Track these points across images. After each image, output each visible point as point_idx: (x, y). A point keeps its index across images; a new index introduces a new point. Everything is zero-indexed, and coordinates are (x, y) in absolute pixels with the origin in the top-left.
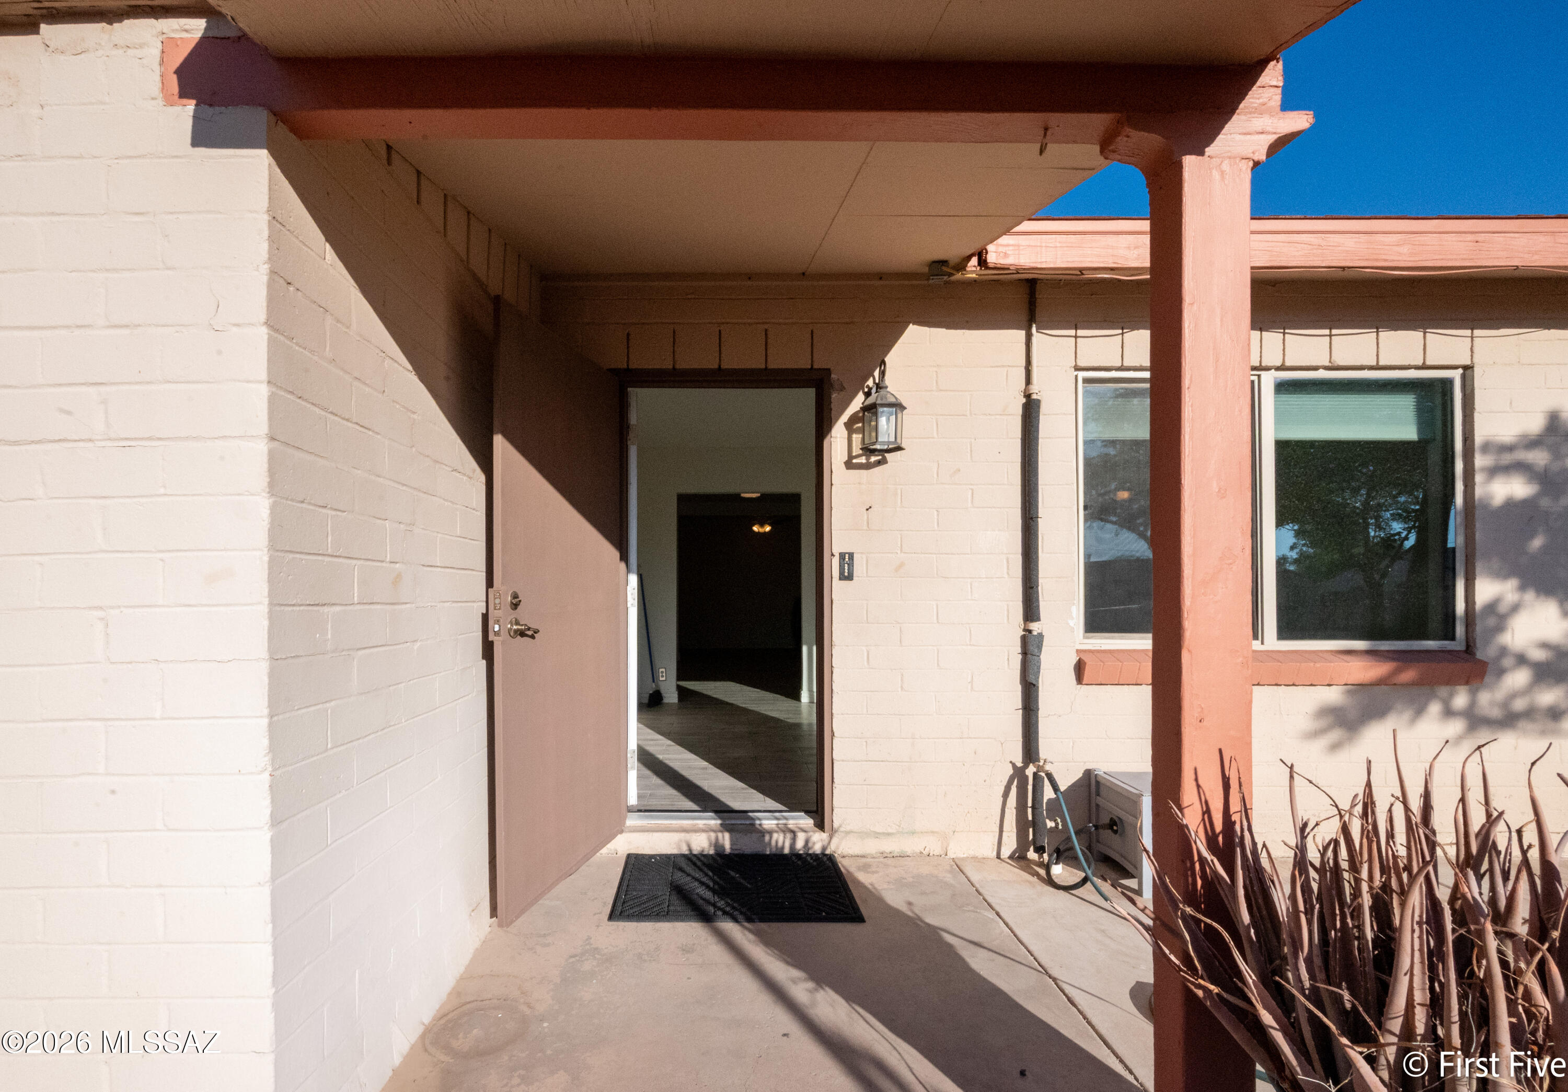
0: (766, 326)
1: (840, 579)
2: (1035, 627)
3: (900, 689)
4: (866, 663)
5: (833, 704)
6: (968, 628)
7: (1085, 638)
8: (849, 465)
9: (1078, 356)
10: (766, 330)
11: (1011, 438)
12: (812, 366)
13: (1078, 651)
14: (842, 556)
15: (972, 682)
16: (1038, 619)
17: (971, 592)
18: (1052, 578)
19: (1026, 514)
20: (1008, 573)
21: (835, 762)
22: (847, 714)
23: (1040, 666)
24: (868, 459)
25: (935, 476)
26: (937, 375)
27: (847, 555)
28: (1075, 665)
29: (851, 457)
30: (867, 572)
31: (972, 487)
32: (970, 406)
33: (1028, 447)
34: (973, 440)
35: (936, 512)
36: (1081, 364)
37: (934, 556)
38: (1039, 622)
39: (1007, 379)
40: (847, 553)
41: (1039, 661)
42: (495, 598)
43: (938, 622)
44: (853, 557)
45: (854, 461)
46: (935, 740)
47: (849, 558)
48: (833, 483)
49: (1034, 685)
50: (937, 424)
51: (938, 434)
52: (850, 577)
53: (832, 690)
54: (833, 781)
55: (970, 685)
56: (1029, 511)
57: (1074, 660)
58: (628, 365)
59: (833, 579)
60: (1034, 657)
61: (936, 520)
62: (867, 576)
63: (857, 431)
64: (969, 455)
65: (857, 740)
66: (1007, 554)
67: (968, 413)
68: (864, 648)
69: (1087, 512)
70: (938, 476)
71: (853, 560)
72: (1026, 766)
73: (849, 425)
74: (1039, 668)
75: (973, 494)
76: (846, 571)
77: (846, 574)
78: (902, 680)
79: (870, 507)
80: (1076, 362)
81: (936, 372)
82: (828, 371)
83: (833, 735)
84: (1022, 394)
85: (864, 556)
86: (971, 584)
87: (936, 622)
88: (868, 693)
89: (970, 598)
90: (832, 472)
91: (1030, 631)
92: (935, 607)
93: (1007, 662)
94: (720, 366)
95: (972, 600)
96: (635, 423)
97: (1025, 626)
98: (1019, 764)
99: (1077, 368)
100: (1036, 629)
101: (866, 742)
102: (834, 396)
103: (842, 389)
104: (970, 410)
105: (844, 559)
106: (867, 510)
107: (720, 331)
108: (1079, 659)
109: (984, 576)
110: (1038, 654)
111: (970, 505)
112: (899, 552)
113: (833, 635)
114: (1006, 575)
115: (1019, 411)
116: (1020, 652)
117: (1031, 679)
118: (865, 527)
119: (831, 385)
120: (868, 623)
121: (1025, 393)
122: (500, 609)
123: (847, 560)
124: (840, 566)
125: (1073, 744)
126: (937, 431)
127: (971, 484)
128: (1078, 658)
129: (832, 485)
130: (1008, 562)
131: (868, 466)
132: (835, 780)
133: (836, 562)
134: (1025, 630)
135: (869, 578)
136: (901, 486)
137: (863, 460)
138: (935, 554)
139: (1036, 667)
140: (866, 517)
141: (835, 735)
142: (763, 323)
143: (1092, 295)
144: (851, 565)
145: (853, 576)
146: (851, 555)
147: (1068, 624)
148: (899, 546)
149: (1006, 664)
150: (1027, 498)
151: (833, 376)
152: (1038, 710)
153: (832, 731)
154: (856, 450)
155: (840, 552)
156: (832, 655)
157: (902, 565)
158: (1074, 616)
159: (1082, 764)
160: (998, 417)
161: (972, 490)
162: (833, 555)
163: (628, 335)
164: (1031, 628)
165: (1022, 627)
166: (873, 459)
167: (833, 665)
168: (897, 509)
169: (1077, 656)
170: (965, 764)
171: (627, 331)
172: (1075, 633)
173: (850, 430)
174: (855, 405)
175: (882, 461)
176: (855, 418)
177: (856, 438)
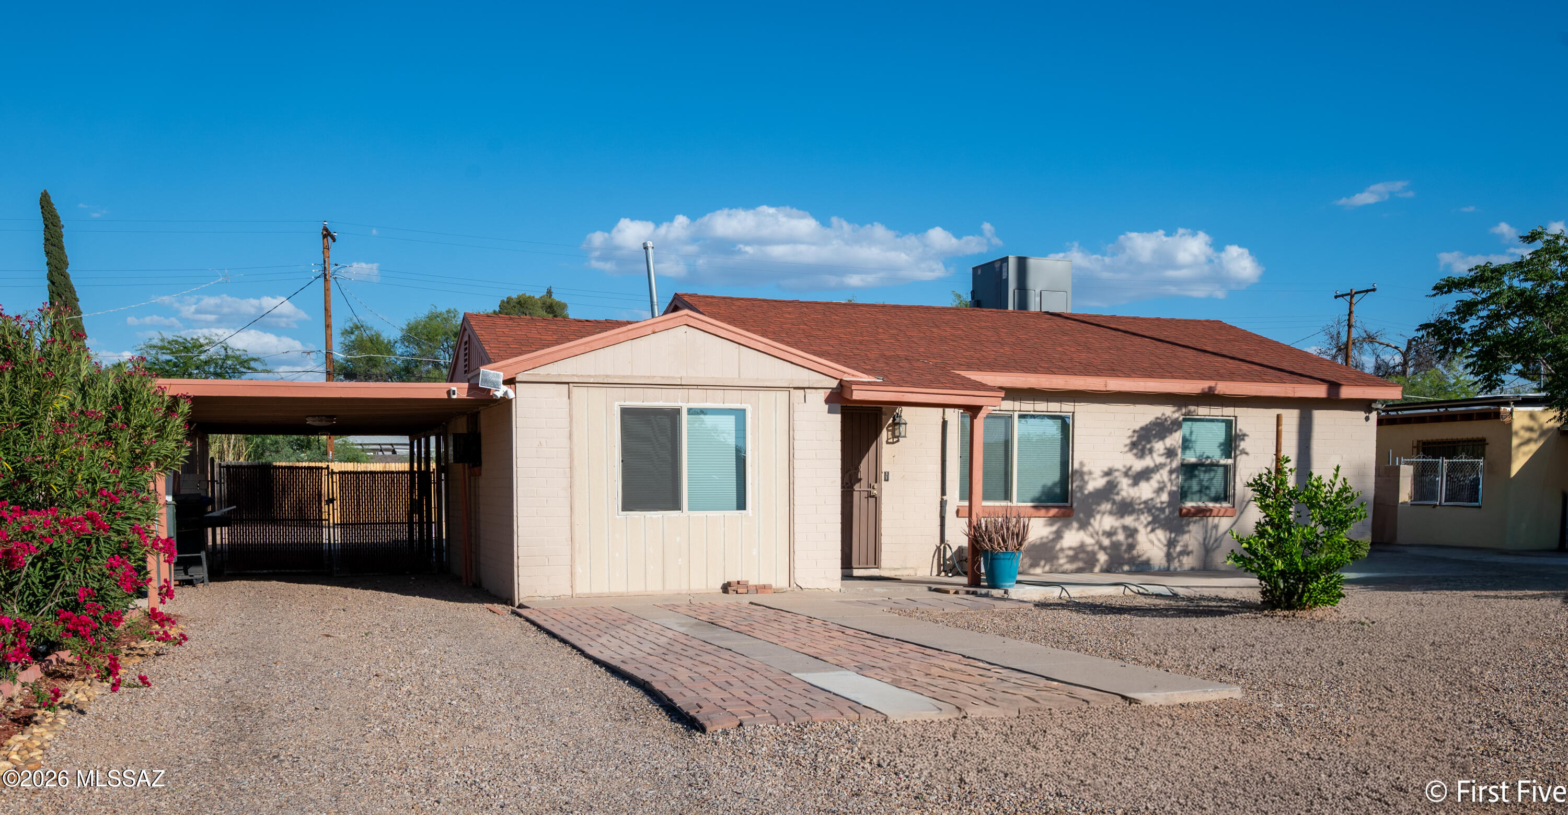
1: (884, 481)
2: (945, 498)
3: (903, 519)
4: (892, 510)
6: (924, 498)
7: (959, 502)
8: (887, 443)
13: (957, 506)
15: (925, 516)
16: (946, 495)
17: (925, 485)
18: (950, 481)
20: (937, 480)
21: (882, 544)
24: (893, 441)
25: (916, 446)
26: (915, 410)
28: (957, 511)
29: (888, 439)
30: (893, 478)
31: (927, 449)
33: (943, 436)
34: (926, 434)
35: (915, 458)
37: (914, 473)
40: (887, 472)
41: (946, 509)
45: (889, 441)
46: (914, 537)
48: (882, 448)
49: (944, 518)
50: (915, 428)
52: (888, 480)
54: (881, 551)
55: (924, 518)
56: (944, 458)
57: (956, 509)
60: (944, 508)
61: (914, 460)
62: (893, 480)
63: (890, 431)
64: (925, 438)
66: (936, 473)
67: (925, 424)
68: (892, 505)
69: (961, 458)
71: (889, 475)
72: (941, 545)
73: (887, 428)
75: (926, 452)
77: (886, 479)
78: (903, 515)
84: (942, 418)
86: (925, 483)
87: (914, 496)
88: (892, 520)
90: (882, 443)
91: (943, 499)
92: (914, 492)
95: (925, 488)
97: (941, 497)
98: (938, 545)
101: (892, 537)
103: (886, 414)
106: (893, 457)
108: (958, 509)
109: (929, 480)
111: (925, 455)
112: (903, 472)
114: (935, 480)
115: (941, 424)
116: (940, 506)
117: (943, 515)
119: (882, 413)
120: (893, 496)
125: (955, 537)
126: (916, 433)
130: (937, 476)
131: (893, 443)
133: (883, 475)
134: (941, 499)
136: (904, 450)
137: (891, 441)
139: (945, 512)
140: (892, 461)
147: (954, 497)
148: (903, 470)
149: (936, 510)
150: (943, 454)
152: (945, 526)
154: (890, 436)
155: (885, 472)
157: (904, 476)
158: (957, 494)
159: (958, 544)
162: (882, 472)
166: (896, 441)
168: (902, 458)
170: (922, 545)
172: (957, 500)
173: (888, 430)
174: (890, 421)
175: (898, 441)
176: (889, 426)
177: (890, 433)
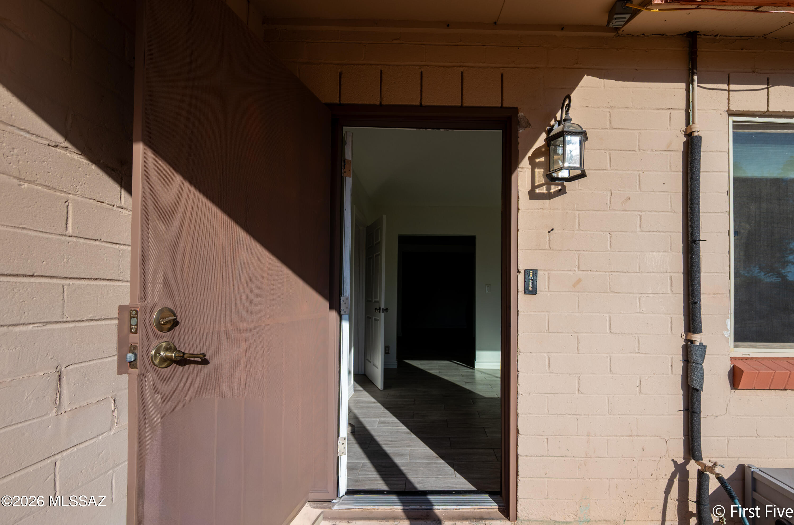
0: (462, 69)
1: (525, 293)
2: (697, 338)
3: (577, 392)
4: (547, 368)
5: (519, 404)
6: (637, 338)
7: (735, 347)
8: (533, 195)
9: (731, 102)
10: (462, 73)
11: (674, 171)
12: (502, 104)
13: (732, 359)
14: (527, 272)
15: (640, 386)
16: (701, 332)
17: (640, 305)
18: (709, 294)
19: (688, 237)
20: (672, 290)
21: (519, 457)
22: (531, 414)
23: (703, 373)
24: (549, 189)
25: (609, 203)
26: (610, 115)
27: (531, 272)
28: (729, 373)
29: (534, 187)
30: (549, 287)
31: (640, 213)
32: (639, 142)
33: (691, 178)
34: (641, 173)
35: (609, 235)
36: (734, 108)
37: (607, 273)
38: (701, 334)
39: (670, 120)
40: (531, 270)
41: (702, 369)
42: (131, 318)
43: (611, 332)
44: (536, 273)
45: (537, 191)
46: (608, 438)
47: (533, 275)
48: (519, 207)
49: (698, 391)
50: (610, 158)
51: (610, 166)
52: (534, 292)
53: (517, 392)
54: (517, 474)
55: (638, 388)
56: (692, 235)
57: (728, 366)
58: (340, 101)
59: (519, 293)
60: (697, 365)
61: (609, 242)
62: (549, 291)
63: (539, 165)
64: (638, 185)
65: (539, 437)
66: (670, 272)
67: (637, 149)
68: (546, 355)
69: (736, 237)
70: (611, 203)
71: (536, 276)
72: (687, 462)
73: (531, 160)
74: (702, 375)
75: (641, 219)
76: (531, 286)
77: (530, 289)
78: (579, 384)
79: (553, 229)
80: (728, 107)
81: (610, 112)
82: (515, 110)
83: (518, 432)
84: (683, 133)
85: (546, 273)
86: (639, 299)
87: (608, 332)
88: (548, 395)
89: (638, 311)
90: (518, 198)
91: (692, 342)
92: (608, 319)
93: (670, 368)
94: (421, 104)
95: (640, 313)
96: (350, 159)
97: (686, 336)
98: (680, 461)
99: (731, 114)
100: (699, 340)
101: (547, 439)
102: (521, 131)
103: (528, 125)
104: (639, 146)
105: (529, 275)
106: (549, 232)
107: (422, 73)
108: (734, 366)
109: (651, 292)
110: (701, 363)
111: (638, 229)
112: (577, 269)
113: (519, 343)
114: (669, 291)
115: (681, 148)
116: (682, 360)
117: (695, 384)
118: (547, 247)
119: (518, 123)
120: (549, 332)
121: (685, 132)
122: (136, 332)
123: (531, 276)
124: (525, 281)
125: (728, 441)
126: (610, 164)
127: (640, 211)
128: (732, 366)
129: (518, 209)
130: (671, 280)
131: (549, 196)
132: (519, 474)
133: (521, 277)
134: (686, 340)
135: (550, 293)
136: (579, 212)
137: (544, 190)
138: (608, 272)
139: (700, 375)
140: (548, 238)
141: (520, 432)
142: (460, 66)
143: (742, 50)
144: (535, 281)
145: (536, 291)
146: (535, 272)
147: (723, 335)
148: (577, 264)
149: (670, 370)
150: (689, 224)
151: (520, 114)
152: (700, 412)
153: (517, 428)
154: (540, 179)
155: (525, 269)
156: (517, 361)
157: (579, 281)
158: (729, 328)
159: (736, 459)
160: (662, 152)
161: (640, 216)
162: (519, 272)
163: (341, 74)
164: (694, 339)
165: (684, 337)
166: (554, 189)
167: (519, 370)
168: (575, 232)
169: (731, 364)
170: (634, 459)
171: (340, 70)
172: (729, 343)
173: (534, 165)
174: (541, 142)
175: (562, 191)
176: (538, 153)
177: (539, 172)
